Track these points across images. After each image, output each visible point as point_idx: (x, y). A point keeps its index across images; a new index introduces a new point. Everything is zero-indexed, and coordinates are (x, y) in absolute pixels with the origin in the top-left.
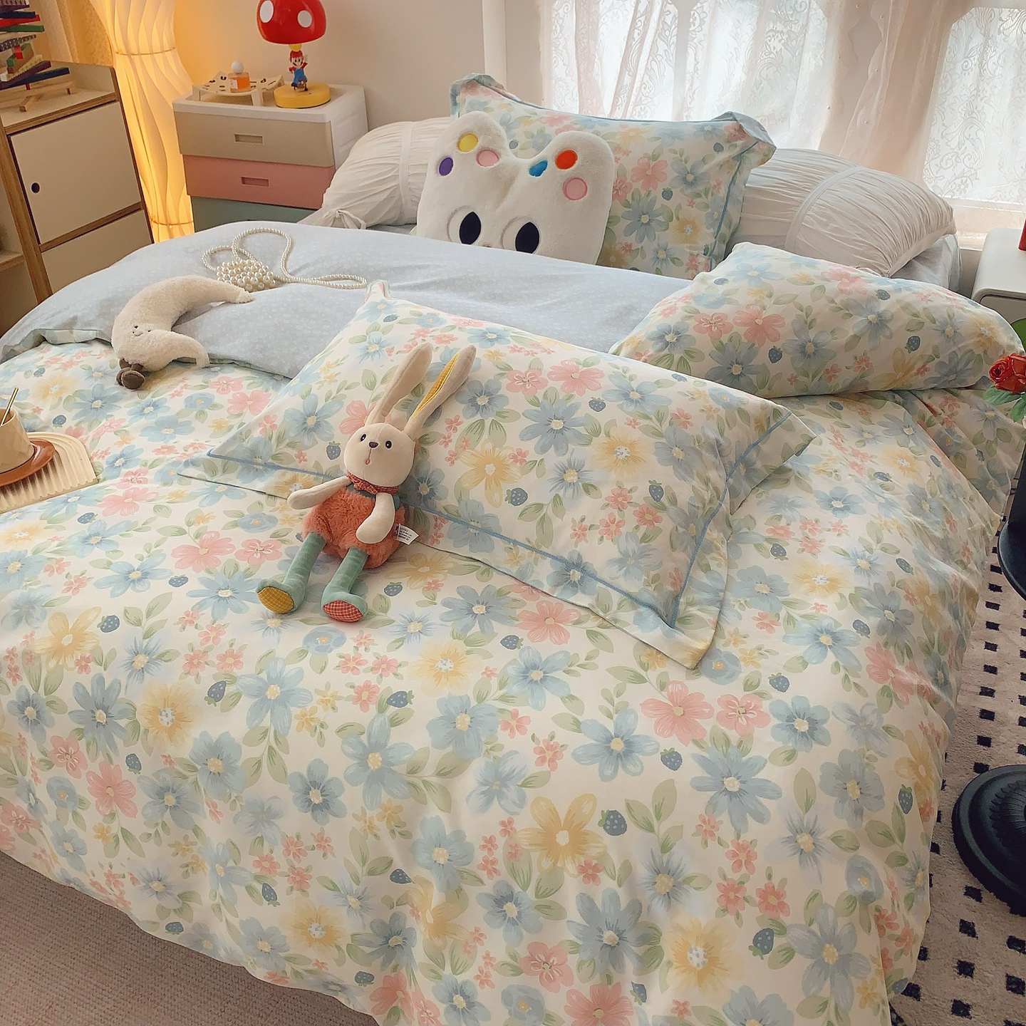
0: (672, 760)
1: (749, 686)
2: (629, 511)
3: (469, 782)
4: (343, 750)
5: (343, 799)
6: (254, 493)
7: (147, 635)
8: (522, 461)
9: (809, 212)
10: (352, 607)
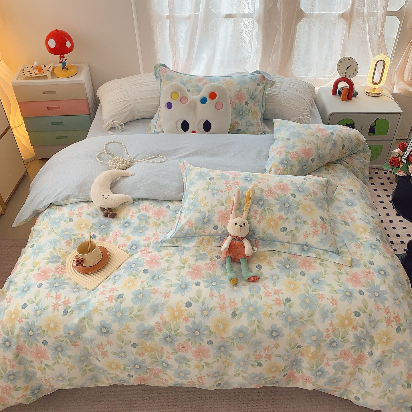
0: (361, 293)
1: (365, 266)
2: (318, 226)
3: (317, 317)
4: (279, 319)
5: (283, 332)
6: (193, 247)
7: (203, 304)
8: (282, 219)
9: (282, 100)
10: (257, 277)
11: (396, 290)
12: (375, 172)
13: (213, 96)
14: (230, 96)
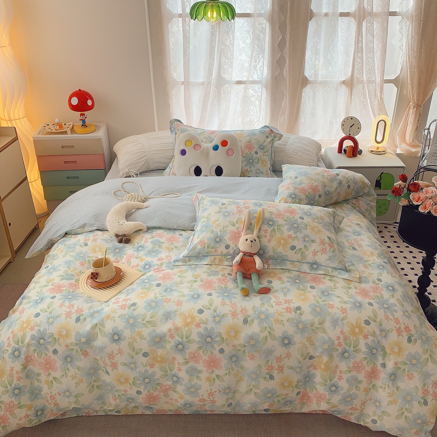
1: (374, 283)
2: (326, 245)
3: (327, 325)
4: (291, 326)
5: (295, 339)
6: (205, 265)
7: (215, 311)
8: (291, 238)
9: (289, 152)
10: (268, 288)
11: (405, 304)
12: (385, 227)
13: (224, 143)
14: (241, 146)
